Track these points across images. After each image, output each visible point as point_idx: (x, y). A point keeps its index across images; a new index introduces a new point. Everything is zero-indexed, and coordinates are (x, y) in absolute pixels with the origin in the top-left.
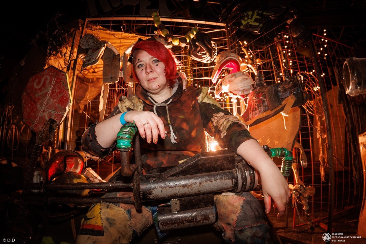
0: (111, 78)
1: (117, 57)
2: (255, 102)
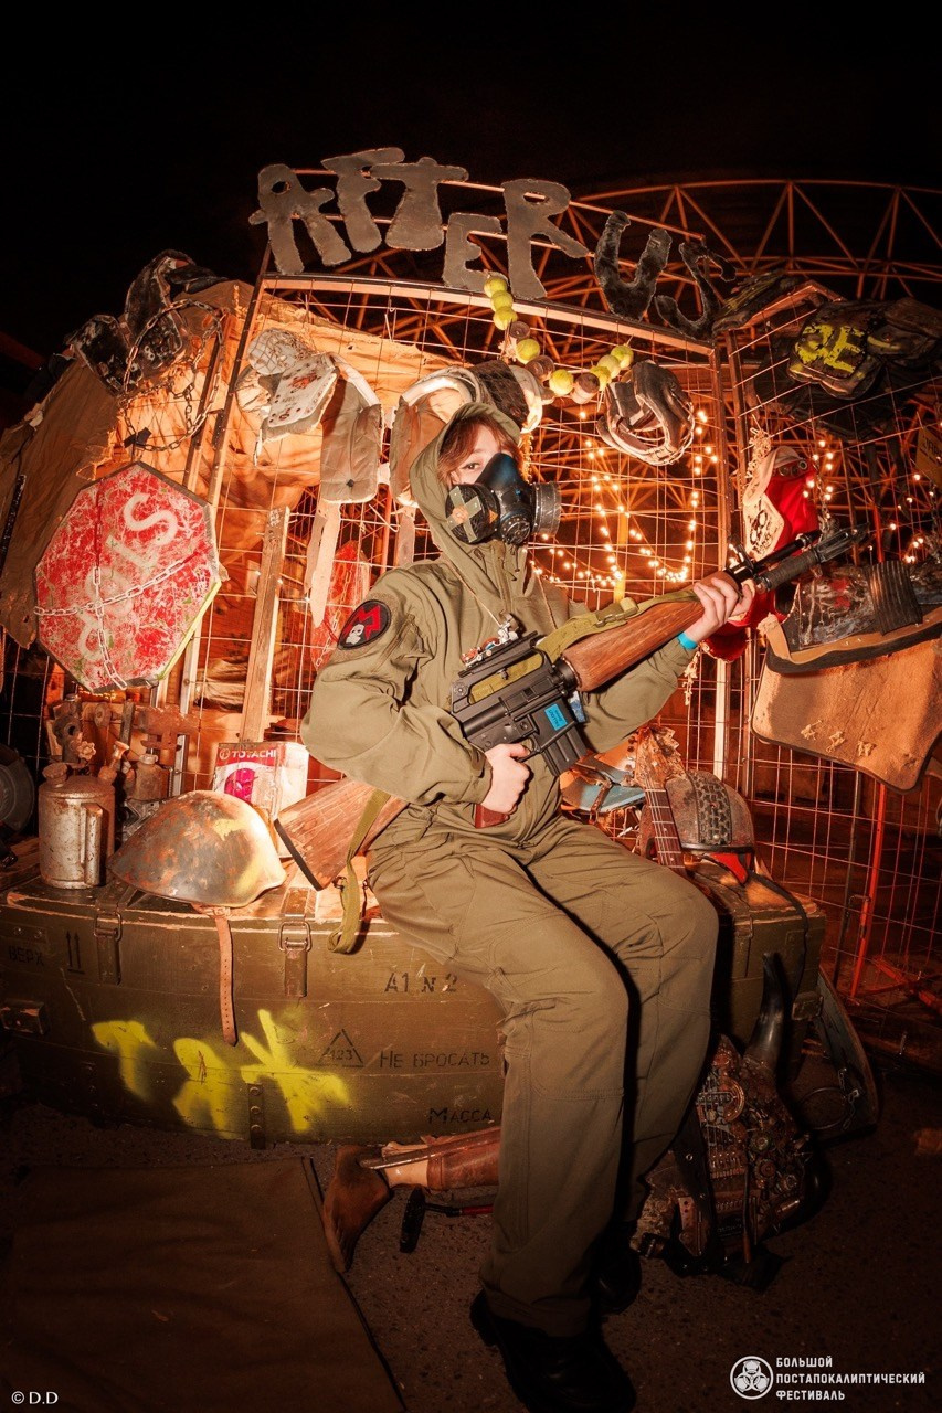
0: (350, 484)
1: (372, 413)
2: (824, 600)
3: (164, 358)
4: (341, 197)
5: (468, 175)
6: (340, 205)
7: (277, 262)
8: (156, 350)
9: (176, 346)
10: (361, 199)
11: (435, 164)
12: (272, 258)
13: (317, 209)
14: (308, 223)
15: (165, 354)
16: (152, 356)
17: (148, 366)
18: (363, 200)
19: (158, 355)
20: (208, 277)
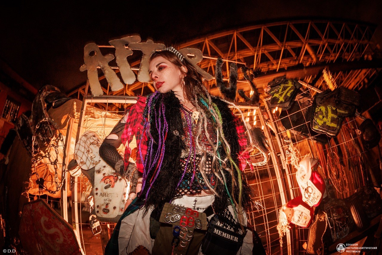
2: (337, 220)
3: (46, 140)
4: (118, 58)
6: (117, 62)
7: (92, 90)
8: (43, 136)
9: (50, 135)
11: (153, 43)
12: (89, 88)
13: (107, 64)
14: (104, 71)
15: (47, 138)
16: (42, 138)
17: (41, 143)
18: (126, 60)
19: (44, 138)
20: (62, 98)
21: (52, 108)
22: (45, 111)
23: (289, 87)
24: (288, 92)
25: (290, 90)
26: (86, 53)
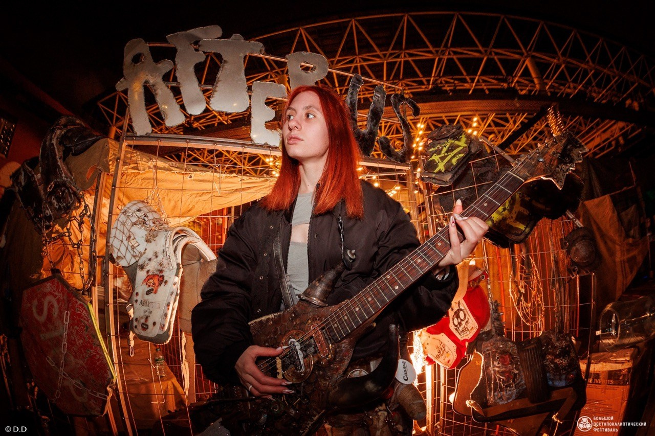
2: (498, 371)
3: (64, 207)
4: (178, 67)
5: (263, 49)
6: (177, 75)
7: (134, 125)
8: (59, 201)
9: (70, 200)
10: (192, 69)
11: (243, 41)
12: (130, 119)
13: (161, 77)
14: (155, 91)
15: (64, 204)
16: (57, 205)
17: (56, 211)
18: (193, 70)
19: (61, 205)
20: (87, 138)
21: (70, 155)
22: (61, 162)
23: (459, 146)
24: (454, 156)
25: (459, 153)
26: (128, 59)
